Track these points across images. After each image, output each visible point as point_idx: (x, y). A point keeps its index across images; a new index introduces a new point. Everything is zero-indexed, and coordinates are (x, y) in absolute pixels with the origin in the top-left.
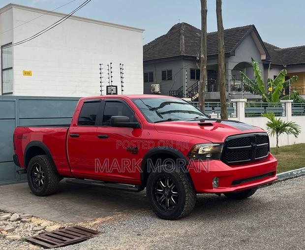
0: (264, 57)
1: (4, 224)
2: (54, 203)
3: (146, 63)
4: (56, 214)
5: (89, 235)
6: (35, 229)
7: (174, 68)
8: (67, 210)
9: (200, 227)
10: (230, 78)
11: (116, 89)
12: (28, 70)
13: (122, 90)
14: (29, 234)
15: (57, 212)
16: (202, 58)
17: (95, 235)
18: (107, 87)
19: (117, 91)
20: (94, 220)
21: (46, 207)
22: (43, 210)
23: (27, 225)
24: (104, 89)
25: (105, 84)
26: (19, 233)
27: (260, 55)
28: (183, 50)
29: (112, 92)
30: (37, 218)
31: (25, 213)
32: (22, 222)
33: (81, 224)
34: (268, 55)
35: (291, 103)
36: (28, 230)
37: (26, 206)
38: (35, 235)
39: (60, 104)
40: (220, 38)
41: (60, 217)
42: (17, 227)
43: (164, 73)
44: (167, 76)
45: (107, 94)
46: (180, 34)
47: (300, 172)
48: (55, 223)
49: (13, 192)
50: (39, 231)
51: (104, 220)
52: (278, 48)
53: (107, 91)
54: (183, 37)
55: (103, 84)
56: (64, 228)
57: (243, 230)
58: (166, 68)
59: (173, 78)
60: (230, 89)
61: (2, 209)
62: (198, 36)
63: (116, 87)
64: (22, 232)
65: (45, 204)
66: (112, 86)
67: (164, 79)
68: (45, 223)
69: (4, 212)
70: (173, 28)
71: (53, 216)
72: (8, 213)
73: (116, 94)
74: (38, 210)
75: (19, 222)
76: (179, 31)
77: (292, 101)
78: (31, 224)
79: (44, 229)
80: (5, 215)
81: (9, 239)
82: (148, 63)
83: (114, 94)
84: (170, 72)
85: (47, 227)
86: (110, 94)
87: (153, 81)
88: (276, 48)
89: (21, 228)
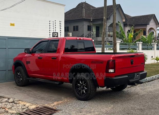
0: (124, 20)
1: (6, 105)
2: (29, 93)
3: (66, 22)
4: (32, 99)
5: (53, 111)
6: (23, 107)
7: (79, 25)
8: (37, 97)
9: (113, 108)
10: (107, 31)
11: (58, 34)
12: (12, 23)
13: (61, 35)
14: (20, 110)
15: (32, 98)
16: (104, 19)
17: (57, 112)
18: (53, 33)
19: (58, 35)
20: (53, 103)
21: (25, 95)
22: (24, 97)
23: (18, 105)
24: (51, 34)
25: (52, 32)
26: (14, 110)
27: (122, 19)
28: (84, 16)
29: (56, 36)
30: (22, 101)
31: (15, 98)
32: (15, 103)
33: (46, 105)
34: (126, 19)
35: (141, 44)
36: (19, 108)
37: (14, 95)
38: (23, 111)
39: (29, 41)
40: (114, 9)
41: (35, 101)
42: (13, 106)
43: (74, 27)
44: (76, 29)
45: (53, 36)
46: (83, 8)
47: (150, 79)
48: (33, 104)
49: (5, 87)
50: (25, 108)
51: (58, 103)
52: (130, 16)
53: (53, 35)
54: (84, 9)
55: (51, 31)
56: (38, 107)
57: (137, 111)
58: (76, 25)
59: (79, 30)
60: (107, 36)
61: (2, 96)
62: (91, 9)
63: (58, 33)
64: (16, 109)
65: (24, 94)
66: (56, 32)
67: (74, 30)
68: (27, 104)
69: (4, 98)
70: (79, 5)
71: (30, 100)
72: (5, 98)
73: (57, 37)
74: (22, 97)
75: (13, 103)
76: (82, 6)
77: (142, 42)
78: (20, 105)
79: (27, 108)
80: (4, 99)
81: (10, 113)
82: (67, 22)
83: (56, 37)
84: (77, 27)
85: (29, 107)
86: (55, 37)
87: (68, 31)
88: (129, 16)
89: (15, 107)
